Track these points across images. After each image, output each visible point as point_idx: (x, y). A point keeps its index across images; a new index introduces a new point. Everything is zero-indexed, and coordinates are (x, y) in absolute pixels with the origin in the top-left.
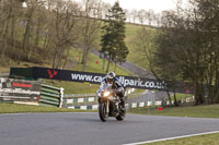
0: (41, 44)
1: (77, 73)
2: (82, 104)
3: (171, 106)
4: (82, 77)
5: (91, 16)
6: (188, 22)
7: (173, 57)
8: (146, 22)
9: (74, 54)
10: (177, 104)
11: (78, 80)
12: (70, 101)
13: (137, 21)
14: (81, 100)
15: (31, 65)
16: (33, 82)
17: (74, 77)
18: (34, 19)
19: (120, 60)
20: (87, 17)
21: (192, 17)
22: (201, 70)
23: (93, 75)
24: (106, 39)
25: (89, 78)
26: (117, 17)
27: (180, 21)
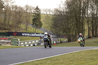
0: (10, 23)
1: (24, 33)
2: (27, 44)
3: (59, 43)
4: (26, 35)
5: (28, 12)
6: (63, 12)
7: (59, 25)
8: (48, 13)
9: (23, 26)
10: (61, 42)
11: (25, 36)
12: (22, 43)
13: (45, 13)
14: (26, 43)
15: (7, 31)
16: (8, 37)
17: (23, 34)
18: (7, 14)
19: (39, 28)
20: (27, 12)
21: (65, 10)
22: (69, 29)
23: (30, 33)
24: (34, 20)
25: (29, 35)
26: (37, 12)
27: (60, 12)
